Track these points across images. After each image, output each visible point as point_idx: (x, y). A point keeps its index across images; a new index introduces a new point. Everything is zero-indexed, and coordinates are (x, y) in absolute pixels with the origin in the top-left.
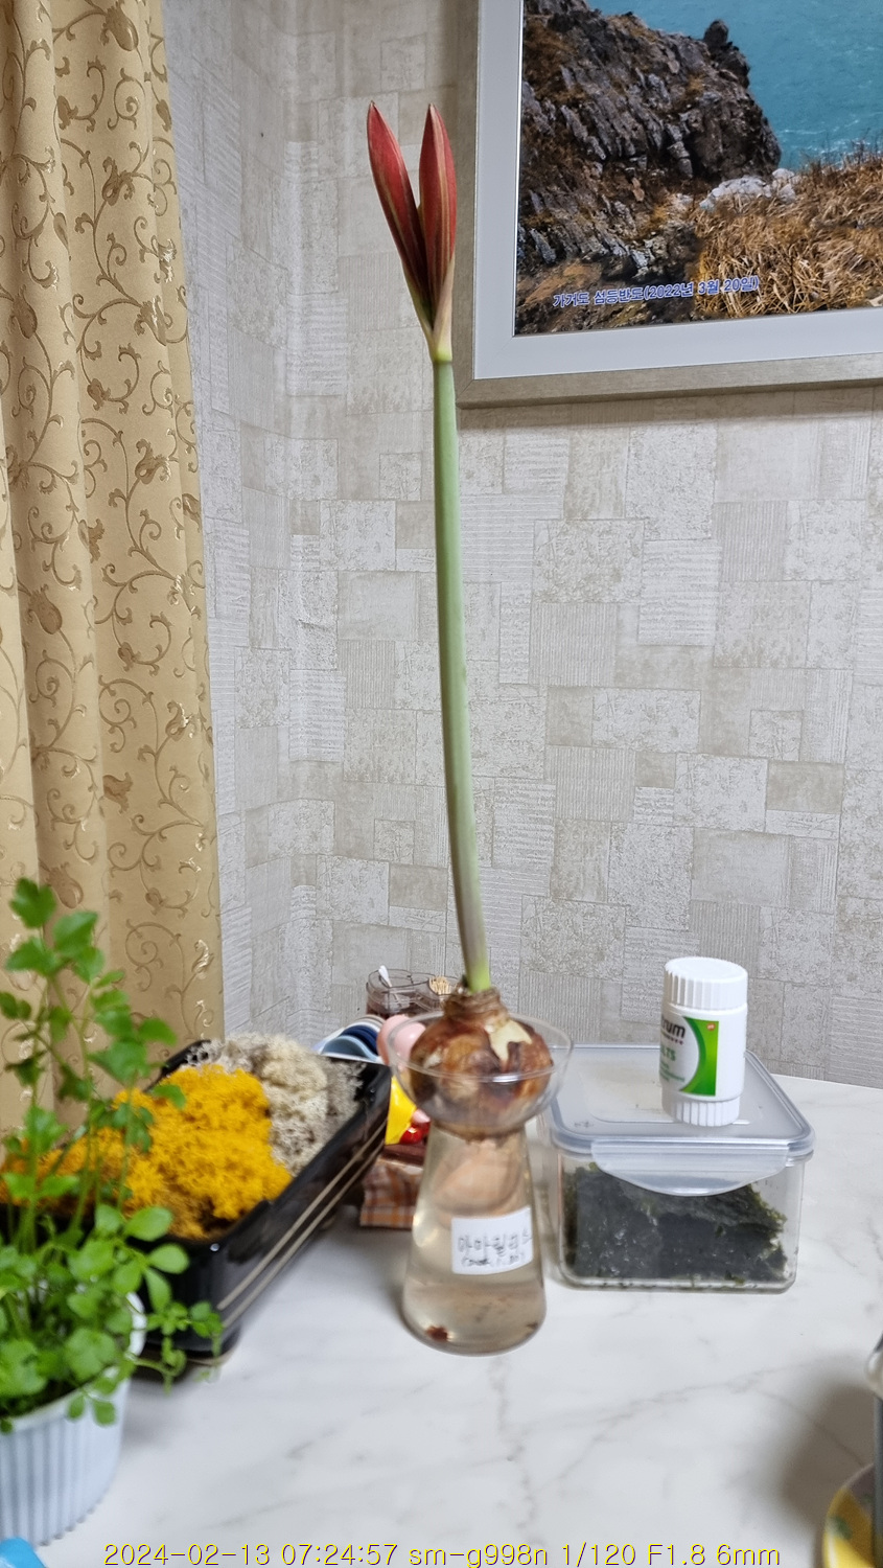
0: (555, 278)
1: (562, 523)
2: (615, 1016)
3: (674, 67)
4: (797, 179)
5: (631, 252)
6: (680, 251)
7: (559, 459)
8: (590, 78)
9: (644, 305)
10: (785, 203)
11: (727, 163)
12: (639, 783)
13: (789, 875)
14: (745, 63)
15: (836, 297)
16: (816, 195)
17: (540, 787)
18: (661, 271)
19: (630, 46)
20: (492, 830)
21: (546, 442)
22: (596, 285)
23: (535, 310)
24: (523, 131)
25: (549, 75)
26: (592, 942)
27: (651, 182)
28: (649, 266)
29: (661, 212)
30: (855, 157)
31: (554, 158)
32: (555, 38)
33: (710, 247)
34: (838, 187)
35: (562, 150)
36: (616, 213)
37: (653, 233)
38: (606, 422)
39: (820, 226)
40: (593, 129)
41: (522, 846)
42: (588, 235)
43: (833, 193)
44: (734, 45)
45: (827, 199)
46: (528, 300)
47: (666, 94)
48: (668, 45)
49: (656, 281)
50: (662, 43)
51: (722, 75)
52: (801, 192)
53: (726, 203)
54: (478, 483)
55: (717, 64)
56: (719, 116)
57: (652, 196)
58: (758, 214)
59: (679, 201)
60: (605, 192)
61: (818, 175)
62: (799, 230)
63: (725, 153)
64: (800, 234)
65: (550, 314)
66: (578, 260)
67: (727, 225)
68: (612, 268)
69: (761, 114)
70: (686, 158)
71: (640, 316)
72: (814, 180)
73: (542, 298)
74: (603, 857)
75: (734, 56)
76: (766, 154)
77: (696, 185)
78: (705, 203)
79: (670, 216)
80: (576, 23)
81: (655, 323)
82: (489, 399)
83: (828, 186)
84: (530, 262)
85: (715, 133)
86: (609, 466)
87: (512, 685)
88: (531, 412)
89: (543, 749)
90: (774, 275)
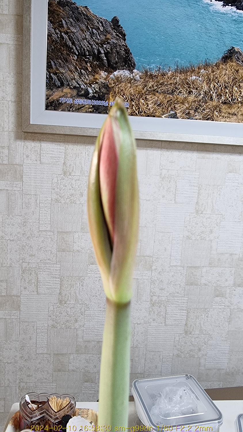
0: (60, 92)
1: (62, 176)
2: (81, 340)
3: (102, 29)
4: (140, 74)
5: (87, 88)
6: (103, 90)
7: (61, 154)
8: (73, 26)
9: (91, 106)
10: (137, 81)
11: (119, 64)
12: (89, 264)
13: (137, 291)
14: (124, 33)
15: (152, 113)
16: (146, 80)
17: (55, 266)
18: (97, 96)
19: (86, 18)
20: (37, 281)
21: (56, 147)
22: (75, 97)
23: (53, 102)
24: (48, 39)
25: (58, 21)
26: (74, 317)
27: (94, 66)
28: (93, 93)
29: (97, 76)
30: (158, 70)
31: (59, 50)
32: (59, 8)
33: (113, 91)
34: (153, 79)
35: (62, 48)
36: (82, 74)
37: (95, 83)
38: (77, 143)
39: (148, 90)
40: (73, 43)
41: (48, 286)
42: (72, 79)
43: (151, 80)
44: (121, 26)
45: (150, 82)
46: (50, 98)
47: (99, 37)
48: (99, 21)
49: (96, 99)
50: (98, 20)
51: (117, 35)
52: (142, 79)
53: (119, 77)
54: (31, 160)
55: (115, 31)
56: (116, 49)
57: (94, 70)
58: (128, 83)
59: (103, 74)
60: (78, 66)
61: (147, 74)
62: (141, 90)
63: (118, 61)
64: (141, 91)
65: (58, 104)
66: (68, 87)
67: (119, 84)
68: (81, 92)
69: (129, 51)
70: (105, 60)
71: (90, 110)
72: (146, 75)
73: (55, 98)
74: (77, 289)
75: (121, 29)
76: (131, 64)
77: (109, 70)
78: (112, 76)
79: (100, 78)
80: (67, 5)
81: (95, 113)
82: (36, 131)
83: (150, 78)
84: (50, 85)
85: (115, 54)
86: (78, 158)
87: (44, 231)
88: (50, 137)
89: (56, 253)
90: (134, 103)
